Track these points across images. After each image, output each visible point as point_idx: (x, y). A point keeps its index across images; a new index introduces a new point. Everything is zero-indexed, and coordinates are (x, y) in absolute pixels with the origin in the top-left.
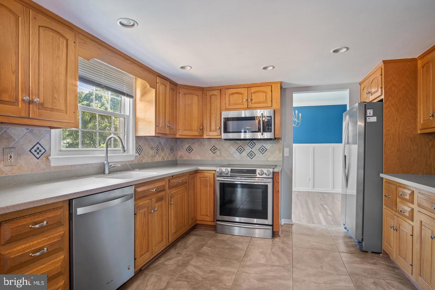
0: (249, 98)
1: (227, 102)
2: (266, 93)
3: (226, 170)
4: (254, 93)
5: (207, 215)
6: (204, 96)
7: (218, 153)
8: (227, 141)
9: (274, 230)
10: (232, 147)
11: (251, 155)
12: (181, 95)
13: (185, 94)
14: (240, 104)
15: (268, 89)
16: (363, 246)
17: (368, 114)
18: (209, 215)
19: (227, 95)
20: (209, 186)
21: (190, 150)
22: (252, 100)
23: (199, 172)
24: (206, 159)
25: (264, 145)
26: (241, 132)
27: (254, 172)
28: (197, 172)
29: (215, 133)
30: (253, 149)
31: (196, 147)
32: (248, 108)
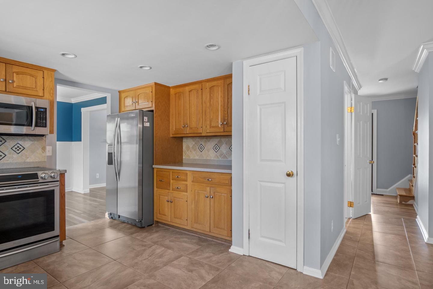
0: (8, 78)
2: (36, 78)
4: (17, 73)
15: (39, 74)
16: (143, 223)
17: (145, 121)
22: (13, 82)
25: (20, 142)
32: (6, 92)
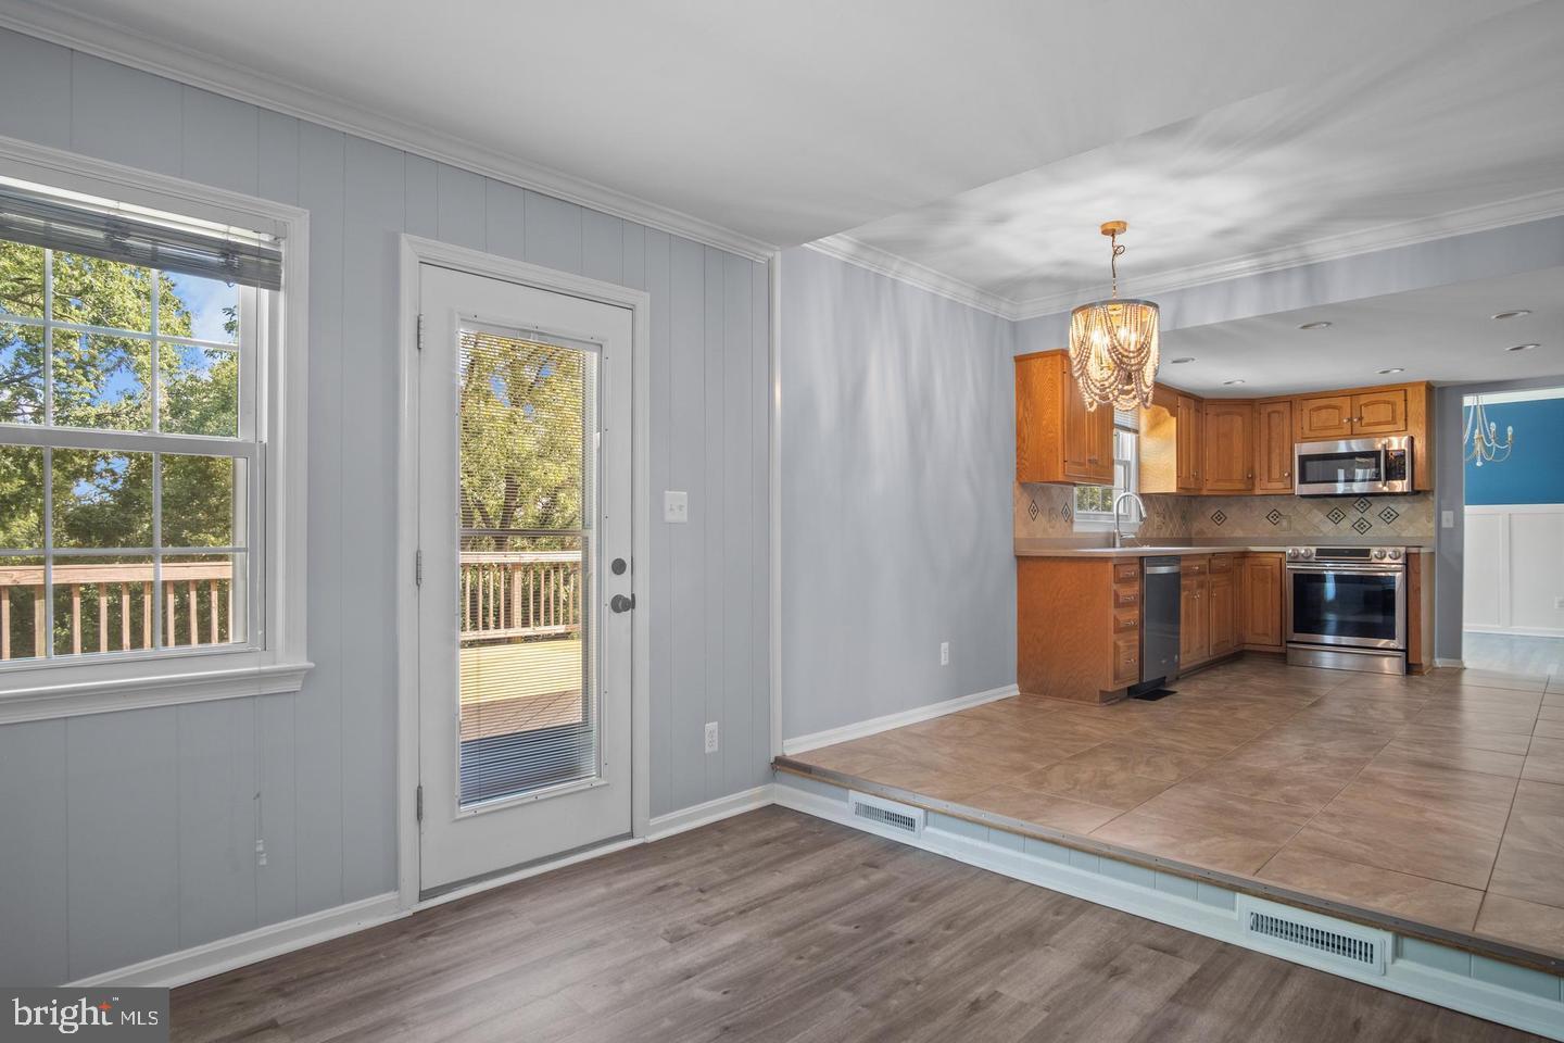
0: (1354, 415)
1: (1306, 427)
2: (1393, 404)
3: (1306, 550)
4: (1366, 405)
5: (1266, 635)
6: (1256, 415)
7: (1285, 523)
8: (1305, 500)
9: (1410, 662)
10: (1315, 511)
11: (1361, 526)
12: (1209, 417)
13: (1218, 415)
14: (1336, 428)
15: (1398, 398)
18: (1270, 633)
19: (1306, 411)
20: (1270, 580)
21: (1220, 518)
22: (1361, 419)
23: (1251, 555)
24: (1256, 535)
25: (1392, 506)
26: (1336, 481)
27: (1366, 553)
28: (1244, 555)
29: (1281, 485)
30: (1367, 515)
31: (1233, 513)
32: (1353, 435)
